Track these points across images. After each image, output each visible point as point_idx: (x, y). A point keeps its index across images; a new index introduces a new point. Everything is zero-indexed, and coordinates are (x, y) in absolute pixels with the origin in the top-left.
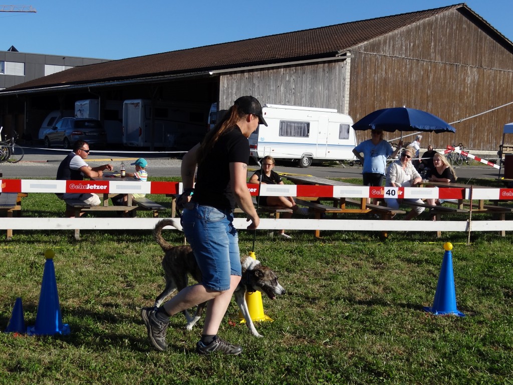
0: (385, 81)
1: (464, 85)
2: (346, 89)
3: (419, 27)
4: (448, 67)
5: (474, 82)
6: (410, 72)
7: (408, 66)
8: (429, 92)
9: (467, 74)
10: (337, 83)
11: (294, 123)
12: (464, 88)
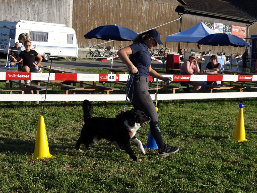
0: (94, 7)
1: (141, 11)
2: (70, 12)
6: (109, 2)
8: (121, 15)
9: (143, 4)
10: (64, 8)
11: (39, 32)
12: (141, 14)
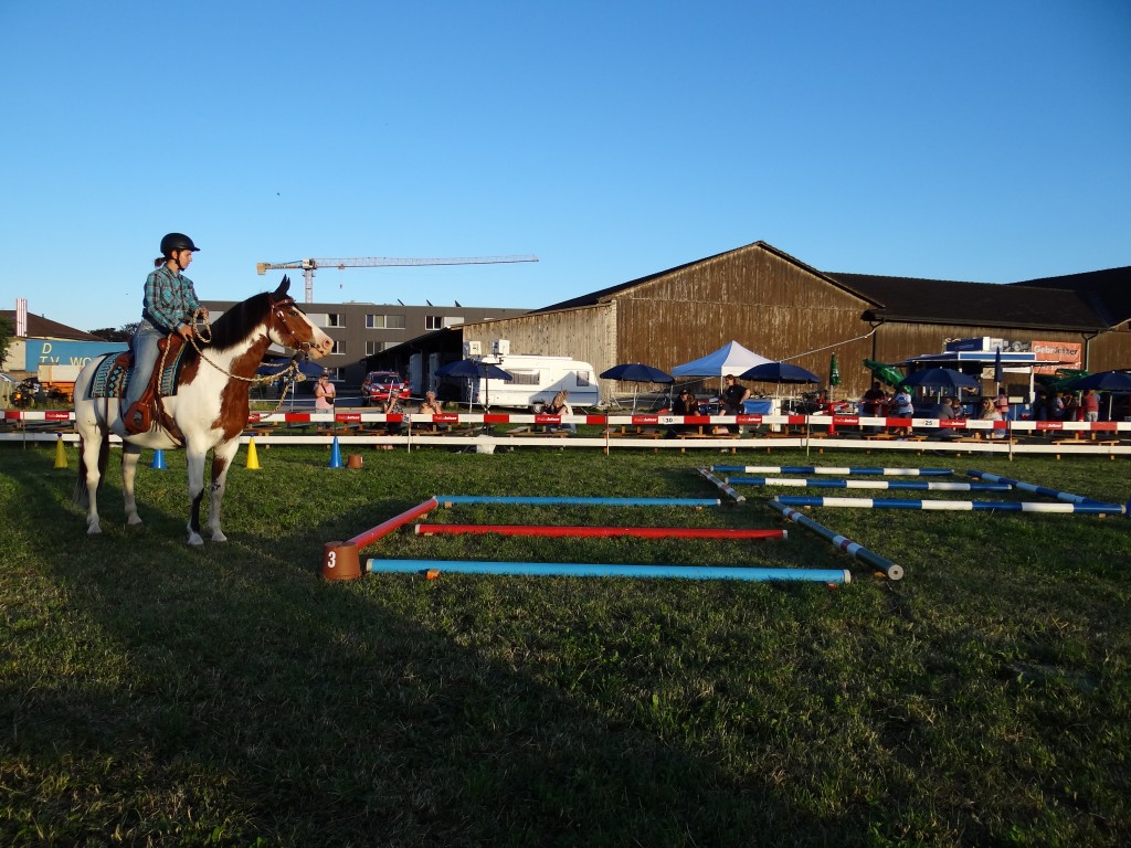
1: (771, 326)
2: (612, 336)
3: (705, 268)
4: (745, 308)
5: (783, 322)
6: (696, 316)
7: (692, 310)
9: (774, 314)
10: (599, 331)
12: (770, 329)
